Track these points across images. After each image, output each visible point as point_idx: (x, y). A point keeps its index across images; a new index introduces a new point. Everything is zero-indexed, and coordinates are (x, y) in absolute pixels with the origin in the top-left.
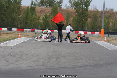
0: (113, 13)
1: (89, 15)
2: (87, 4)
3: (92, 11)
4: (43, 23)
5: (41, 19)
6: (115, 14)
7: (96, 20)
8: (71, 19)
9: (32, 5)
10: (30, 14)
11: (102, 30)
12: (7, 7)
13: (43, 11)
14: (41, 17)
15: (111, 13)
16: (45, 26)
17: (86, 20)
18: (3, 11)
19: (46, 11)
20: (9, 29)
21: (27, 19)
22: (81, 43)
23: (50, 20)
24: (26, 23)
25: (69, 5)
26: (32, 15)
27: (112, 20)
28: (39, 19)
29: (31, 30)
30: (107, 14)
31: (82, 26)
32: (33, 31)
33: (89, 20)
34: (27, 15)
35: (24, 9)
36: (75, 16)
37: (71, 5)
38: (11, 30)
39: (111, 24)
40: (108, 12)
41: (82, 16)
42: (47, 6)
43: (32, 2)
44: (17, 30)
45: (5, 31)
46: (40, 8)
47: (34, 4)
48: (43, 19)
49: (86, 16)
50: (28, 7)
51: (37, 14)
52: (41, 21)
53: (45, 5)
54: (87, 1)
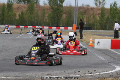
0: (88, 9)
1: (64, 11)
3: (68, 7)
4: (19, 19)
5: (17, 16)
6: (90, 9)
7: (71, 16)
8: (47, 15)
9: (9, 1)
11: (74, 25)
13: (20, 8)
15: (86, 9)
16: (22, 22)
17: (61, 16)
19: (22, 8)
23: (26, 17)
26: (8, 12)
27: (86, 16)
28: (15, 15)
30: (82, 10)
31: (57, 22)
33: (64, 16)
34: (3, 11)
36: (50, 12)
37: (48, 1)
39: (85, 20)
41: (57, 12)
42: (25, 3)
46: (18, 4)
47: (12, 2)
48: (19, 15)
49: (61, 12)
50: (4, 4)
51: (14, 11)
53: (23, 2)
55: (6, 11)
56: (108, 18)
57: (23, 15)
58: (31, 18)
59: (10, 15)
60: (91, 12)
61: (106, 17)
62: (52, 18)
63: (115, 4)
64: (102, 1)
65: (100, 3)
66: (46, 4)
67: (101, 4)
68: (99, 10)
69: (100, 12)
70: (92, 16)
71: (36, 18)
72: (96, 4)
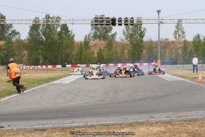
0: (168, 43)
1: (145, 47)
2: (142, 35)
3: (147, 42)
4: (98, 57)
6: (171, 43)
7: (152, 51)
8: (126, 51)
9: (86, 39)
10: (84, 49)
11: (159, 61)
12: (60, 43)
13: (97, 46)
14: (96, 52)
16: (101, 60)
17: (142, 51)
18: (56, 48)
19: (100, 45)
20: (64, 66)
21: (81, 55)
22: (125, 77)
23: (105, 54)
24: (81, 58)
25: (123, 37)
26: (86, 50)
27: (168, 50)
28: (93, 53)
29: (85, 65)
30: (163, 44)
31: (138, 58)
32: (88, 66)
33: (145, 51)
34: (81, 50)
35: (77, 44)
36: (130, 48)
37: (125, 37)
38: (66, 67)
39: (167, 54)
40: (164, 42)
41: (137, 48)
42: (100, 40)
43: (86, 36)
44: (72, 67)
45: (59, 68)
46: (94, 42)
47: (88, 39)
48: (98, 54)
49: (141, 47)
50: (81, 42)
51: (91, 49)
52: (96, 55)
53: (99, 38)
54: (142, 33)
56: (191, 52)
57: (101, 52)
58: (110, 55)
59: (88, 54)
60: (173, 46)
61: (189, 50)
62: (132, 54)
63: (199, 36)
64: (181, 34)
65: (179, 36)
66: (123, 40)
67: (181, 37)
68: (180, 43)
69: (182, 45)
70: (174, 51)
71: (115, 55)
72: (176, 38)
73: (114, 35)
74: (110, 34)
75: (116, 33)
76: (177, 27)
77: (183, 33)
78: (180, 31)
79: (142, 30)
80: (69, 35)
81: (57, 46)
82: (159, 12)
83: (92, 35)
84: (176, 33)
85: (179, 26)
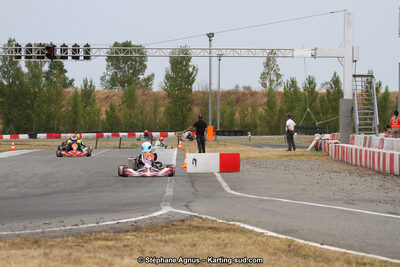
2: (189, 79)
4: (107, 120)
5: (102, 114)
8: (162, 109)
9: (85, 86)
11: (210, 128)
12: (35, 93)
13: (110, 98)
14: (103, 109)
16: (112, 125)
17: (190, 109)
18: (28, 101)
19: (115, 98)
21: (75, 113)
23: (119, 115)
24: (75, 122)
26: (85, 107)
27: (238, 108)
28: (99, 111)
31: (183, 122)
33: (196, 110)
34: (75, 106)
36: (168, 104)
38: (35, 137)
39: (237, 116)
41: (180, 103)
42: (123, 88)
48: (107, 113)
49: (189, 103)
52: (103, 117)
53: (121, 85)
54: (190, 75)
55: (81, 105)
56: (281, 111)
57: (114, 111)
58: (131, 117)
59: (89, 114)
60: (250, 101)
61: (278, 108)
62: (171, 115)
64: (275, 79)
65: (271, 81)
67: (275, 83)
70: (250, 109)
71: (140, 117)
72: (264, 85)
73: (149, 79)
74: (141, 77)
75: (153, 75)
76: (267, 65)
77: (279, 76)
78: (272, 73)
79: (191, 69)
80: (66, 79)
81: (30, 99)
82: (211, 36)
83: (108, 78)
84: (264, 76)
85: (270, 62)
